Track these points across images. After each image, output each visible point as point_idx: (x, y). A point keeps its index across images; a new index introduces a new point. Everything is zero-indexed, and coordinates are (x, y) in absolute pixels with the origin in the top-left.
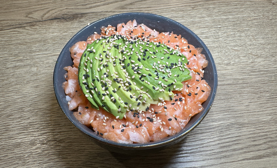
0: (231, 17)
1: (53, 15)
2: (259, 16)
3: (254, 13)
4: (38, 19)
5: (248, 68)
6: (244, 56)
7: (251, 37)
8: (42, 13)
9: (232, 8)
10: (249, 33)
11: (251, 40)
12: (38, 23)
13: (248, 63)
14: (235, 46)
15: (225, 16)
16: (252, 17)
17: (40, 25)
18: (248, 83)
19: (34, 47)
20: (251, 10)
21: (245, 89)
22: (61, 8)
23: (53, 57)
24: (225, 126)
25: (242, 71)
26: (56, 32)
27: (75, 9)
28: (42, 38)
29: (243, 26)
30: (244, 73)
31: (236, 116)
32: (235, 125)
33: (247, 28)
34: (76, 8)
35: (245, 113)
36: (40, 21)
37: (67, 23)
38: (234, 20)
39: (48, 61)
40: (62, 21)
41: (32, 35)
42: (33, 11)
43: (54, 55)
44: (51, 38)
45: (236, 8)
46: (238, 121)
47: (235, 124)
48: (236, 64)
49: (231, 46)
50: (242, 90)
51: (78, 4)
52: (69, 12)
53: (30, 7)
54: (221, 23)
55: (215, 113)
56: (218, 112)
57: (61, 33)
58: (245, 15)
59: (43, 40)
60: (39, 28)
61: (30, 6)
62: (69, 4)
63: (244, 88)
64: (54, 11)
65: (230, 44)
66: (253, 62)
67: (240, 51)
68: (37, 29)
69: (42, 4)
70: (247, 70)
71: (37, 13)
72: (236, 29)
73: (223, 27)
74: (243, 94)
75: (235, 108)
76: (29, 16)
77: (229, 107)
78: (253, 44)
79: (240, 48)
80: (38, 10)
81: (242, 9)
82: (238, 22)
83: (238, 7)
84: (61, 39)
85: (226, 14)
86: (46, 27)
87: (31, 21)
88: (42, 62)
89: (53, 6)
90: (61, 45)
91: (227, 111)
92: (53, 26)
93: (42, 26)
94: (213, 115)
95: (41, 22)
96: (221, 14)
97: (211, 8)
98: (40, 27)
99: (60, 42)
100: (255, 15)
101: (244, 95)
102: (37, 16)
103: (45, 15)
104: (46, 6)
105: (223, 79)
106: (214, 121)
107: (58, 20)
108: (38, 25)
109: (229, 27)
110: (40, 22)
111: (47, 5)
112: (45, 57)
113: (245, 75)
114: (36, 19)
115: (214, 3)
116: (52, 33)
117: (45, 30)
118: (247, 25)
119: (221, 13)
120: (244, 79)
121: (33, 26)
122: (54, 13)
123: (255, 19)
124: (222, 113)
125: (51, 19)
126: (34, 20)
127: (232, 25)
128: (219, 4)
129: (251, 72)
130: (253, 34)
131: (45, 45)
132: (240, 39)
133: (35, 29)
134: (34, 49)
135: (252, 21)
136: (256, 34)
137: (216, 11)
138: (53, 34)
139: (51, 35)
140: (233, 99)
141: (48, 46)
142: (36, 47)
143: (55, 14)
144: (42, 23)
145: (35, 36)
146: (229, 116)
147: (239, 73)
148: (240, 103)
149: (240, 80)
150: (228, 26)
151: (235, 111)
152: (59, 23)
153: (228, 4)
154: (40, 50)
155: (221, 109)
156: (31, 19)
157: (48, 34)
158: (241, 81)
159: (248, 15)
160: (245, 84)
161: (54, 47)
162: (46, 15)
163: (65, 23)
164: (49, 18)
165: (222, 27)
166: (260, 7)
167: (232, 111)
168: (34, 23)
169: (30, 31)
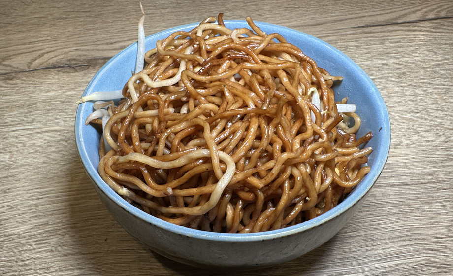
0: (392, 61)
1: (51, 61)
2: (445, 59)
3: (436, 55)
4: (21, 67)
5: (438, 153)
6: (428, 131)
7: (436, 96)
8: (29, 58)
9: (393, 47)
10: (430, 89)
11: (437, 102)
12: (20, 75)
13: (437, 143)
14: (406, 112)
15: (381, 59)
16: (433, 60)
17: (24, 78)
18: (444, 181)
19: (8, 116)
20: (428, 50)
21: (438, 194)
22: (65, 50)
23: (44, 134)
24: (407, 270)
25: (426, 158)
26: (53, 90)
27: (93, 50)
28: (26, 100)
29: (417, 77)
30: (431, 161)
31: (427, 247)
32: (428, 268)
33: (426, 81)
34: (94, 48)
35: (445, 242)
36: (24, 72)
37: (77, 74)
38: (399, 67)
39: (33, 142)
40: (66, 70)
41: (6, 95)
42: (13, 55)
43: (47, 131)
44: (44, 101)
45: (399, 47)
46: (433, 259)
47: (427, 265)
48: (414, 146)
49: (398, 112)
50: (432, 194)
51: (99, 43)
52: (80, 56)
53: (9, 48)
54: (374, 72)
55: (380, 242)
56: (387, 241)
57: (63, 92)
58: (418, 58)
59: (28, 104)
60: (22, 83)
61: (8, 46)
62: (81, 42)
63: (437, 191)
64: (52, 55)
65: (396, 109)
66: (446, 142)
67: (417, 121)
68: (17, 84)
69: (30, 43)
70: (436, 156)
71: (19, 58)
72: (405, 83)
73: (379, 79)
74: (437, 202)
75: (422, 231)
76: (4, 63)
77: (410, 230)
78: (442, 108)
79: (417, 115)
80: (21, 53)
81: (411, 48)
82: (406, 70)
83: (404, 45)
84: (63, 102)
85: (381, 57)
86: (34, 81)
87: (7, 72)
88: (21, 145)
89: (52, 46)
90: (62, 112)
91: (407, 238)
92: (48, 79)
93: (27, 80)
94: (377, 247)
95: (26, 74)
96: (373, 56)
97: (352, 46)
98: (24, 81)
99: (60, 108)
100: (437, 58)
101: (439, 206)
102: (19, 62)
103: (35, 61)
104: (37, 46)
105: (390, 174)
106: (380, 260)
107: (59, 69)
108: (19, 79)
109: (390, 79)
110: (24, 74)
111: (41, 44)
112: (28, 134)
113: (435, 167)
114: (17, 68)
115: (356, 39)
116: (47, 92)
117: (32, 86)
118: (426, 76)
119: (372, 54)
120: (435, 175)
121: (11, 79)
122: (52, 58)
123: (439, 64)
124: (397, 241)
125: (47, 68)
126: (13, 69)
127: (395, 74)
128: (366, 39)
129: (446, 160)
130: (440, 91)
131: (30, 112)
132: (415, 99)
133: (14, 84)
134: (9, 120)
135: (433, 68)
136: (445, 90)
137: (362, 52)
138: (48, 94)
139: (43, 96)
140: (417, 214)
141: (37, 114)
142: (13, 116)
143: (54, 59)
144: (28, 75)
145: (13, 97)
146: (411, 248)
147: (421, 161)
148: (432, 221)
149: (425, 175)
150: (388, 77)
151: (424, 239)
152: (61, 74)
153: (384, 40)
154: (20, 123)
155: (394, 234)
156: (8, 68)
157: (38, 94)
158: (427, 179)
159: (424, 58)
160: (438, 184)
161: (47, 117)
162: (37, 61)
163: (72, 74)
164: (43, 65)
165: (376, 79)
166: (446, 44)
167: (417, 237)
168: (13, 75)
169: (3, 89)
